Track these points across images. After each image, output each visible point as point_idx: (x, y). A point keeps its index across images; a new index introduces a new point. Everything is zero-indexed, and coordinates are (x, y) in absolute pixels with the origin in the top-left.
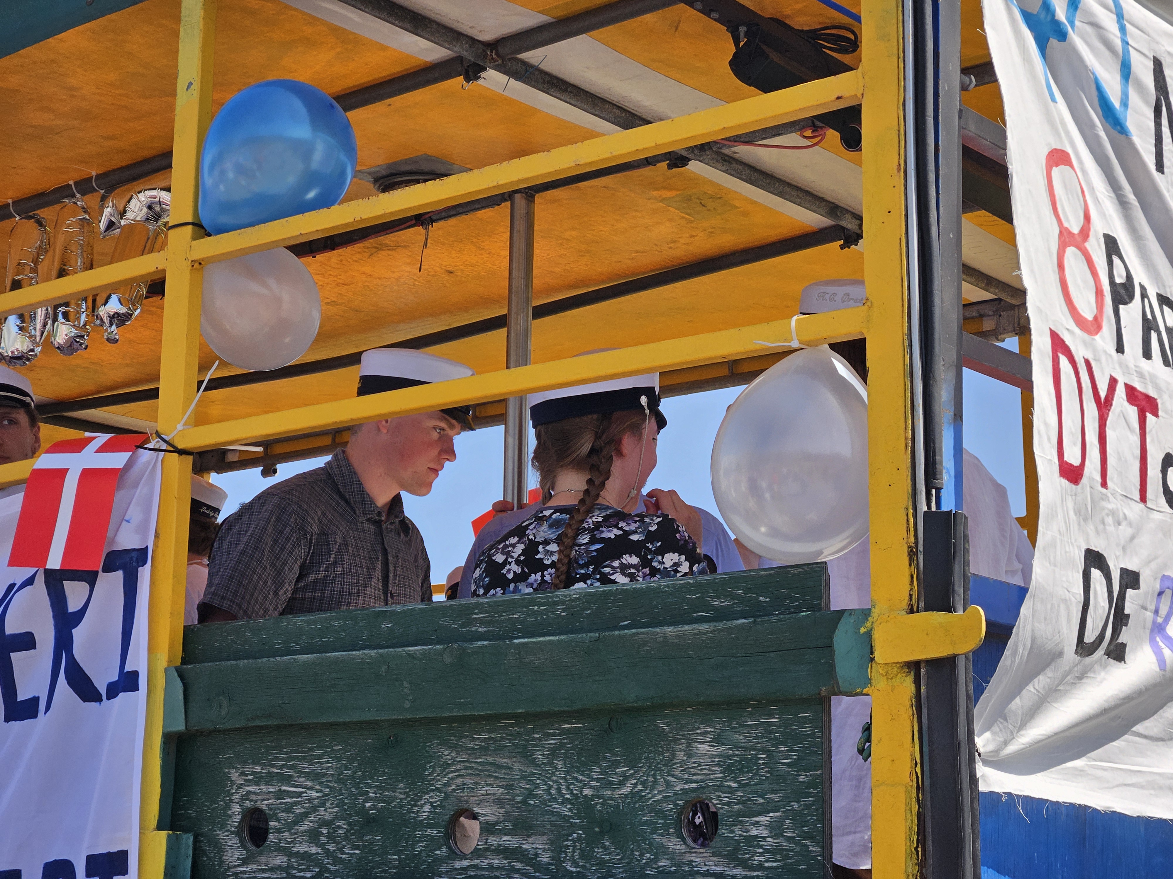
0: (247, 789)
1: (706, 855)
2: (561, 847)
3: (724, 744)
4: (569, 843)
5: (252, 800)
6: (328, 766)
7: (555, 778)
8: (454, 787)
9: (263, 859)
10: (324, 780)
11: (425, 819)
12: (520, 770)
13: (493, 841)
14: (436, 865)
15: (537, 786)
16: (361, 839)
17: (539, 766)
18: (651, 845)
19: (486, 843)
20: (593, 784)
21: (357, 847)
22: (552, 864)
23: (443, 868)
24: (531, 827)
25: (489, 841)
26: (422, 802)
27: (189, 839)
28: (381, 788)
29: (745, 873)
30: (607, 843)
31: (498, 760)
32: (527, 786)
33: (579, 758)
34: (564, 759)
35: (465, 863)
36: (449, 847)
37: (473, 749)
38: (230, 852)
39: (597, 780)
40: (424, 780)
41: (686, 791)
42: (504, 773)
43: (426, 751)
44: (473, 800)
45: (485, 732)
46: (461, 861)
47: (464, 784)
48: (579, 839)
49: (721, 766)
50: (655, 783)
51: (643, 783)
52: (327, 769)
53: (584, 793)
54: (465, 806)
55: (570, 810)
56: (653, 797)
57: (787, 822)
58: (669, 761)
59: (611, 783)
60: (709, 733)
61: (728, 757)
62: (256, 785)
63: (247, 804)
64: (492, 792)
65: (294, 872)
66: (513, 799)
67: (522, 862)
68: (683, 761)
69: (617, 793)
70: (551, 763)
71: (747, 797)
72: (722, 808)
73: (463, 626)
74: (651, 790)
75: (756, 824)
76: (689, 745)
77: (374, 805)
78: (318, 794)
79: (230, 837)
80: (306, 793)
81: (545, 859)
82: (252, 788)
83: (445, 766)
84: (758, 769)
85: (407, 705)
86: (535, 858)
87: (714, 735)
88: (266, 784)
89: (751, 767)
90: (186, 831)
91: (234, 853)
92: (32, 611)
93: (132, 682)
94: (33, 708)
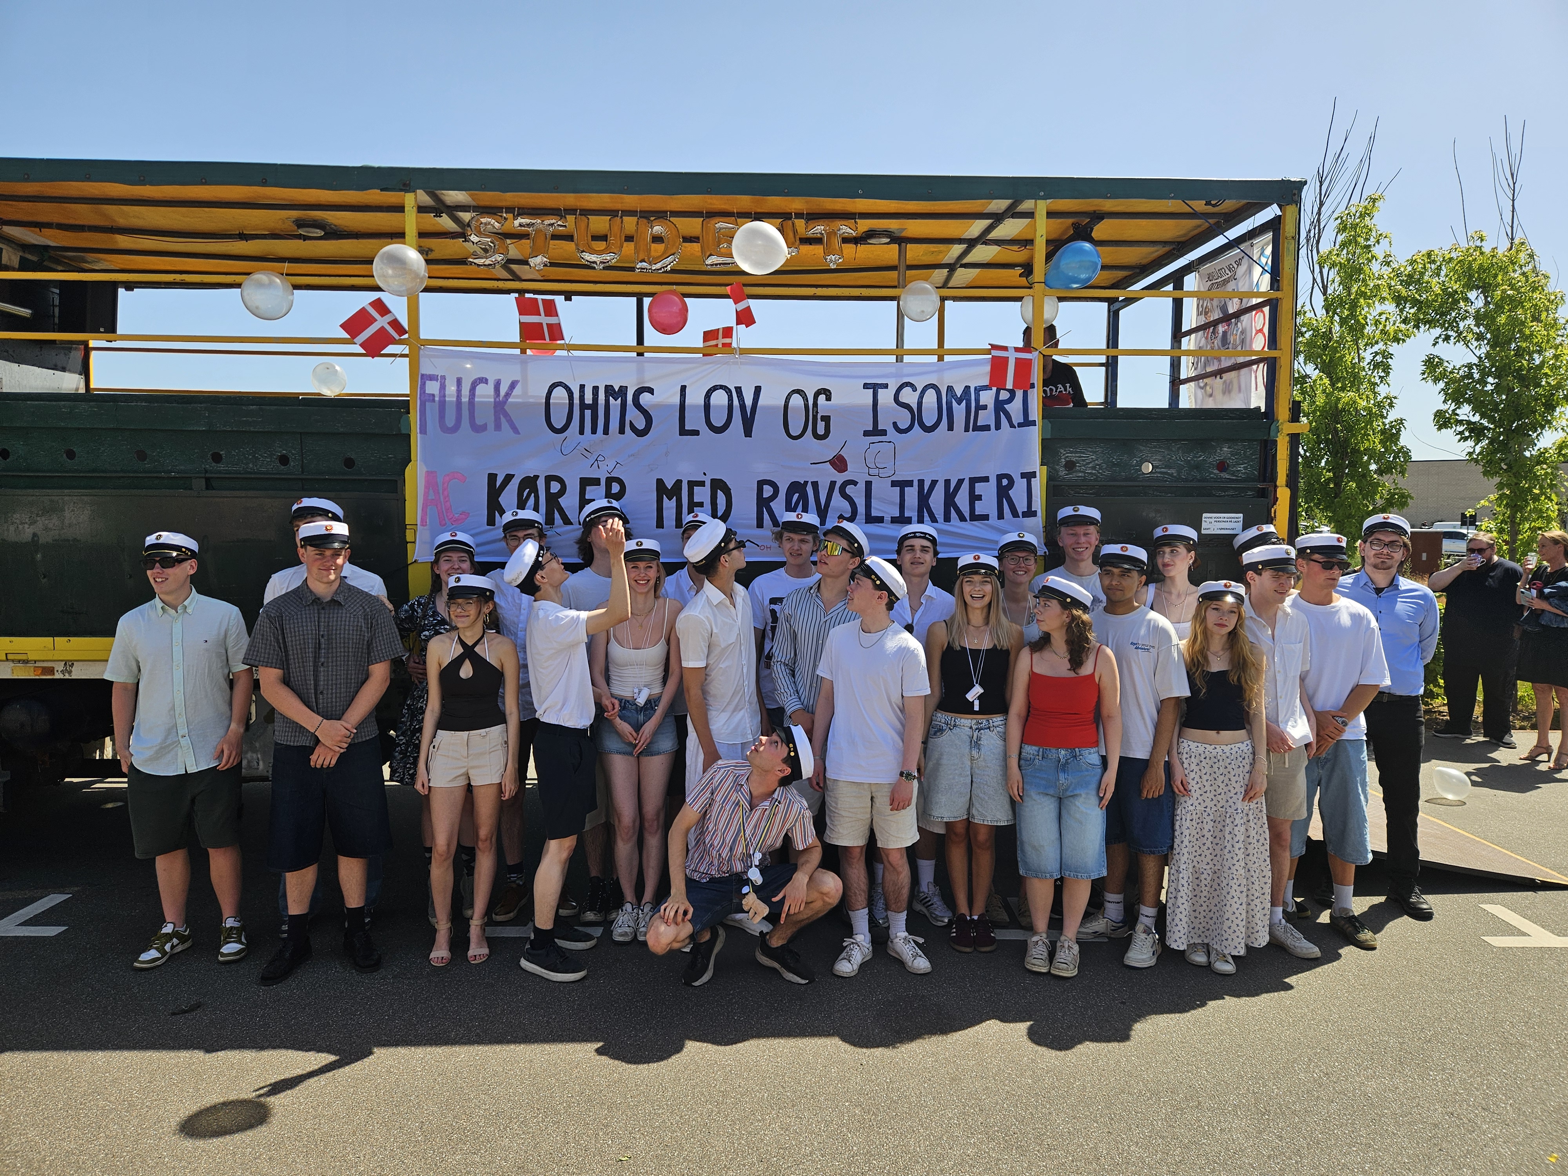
0: (1067, 455)
1: (1225, 474)
3: (1231, 449)
7: (1179, 455)
8: (1144, 456)
9: (1074, 474)
10: (1097, 453)
11: (1134, 465)
12: (1167, 453)
13: (1158, 470)
15: (1173, 457)
16: (1111, 469)
17: (1174, 452)
20: (1191, 457)
21: (1110, 472)
24: (1171, 467)
26: (1133, 460)
28: (1118, 456)
31: (1160, 450)
32: (1169, 457)
34: (1182, 450)
35: (1148, 476)
41: (1219, 459)
42: (1162, 453)
44: (1151, 460)
45: (1155, 443)
47: (1148, 456)
49: (1230, 454)
50: (1210, 457)
51: (1207, 457)
52: (1098, 450)
53: (1188, 459)
55: (1184, 463)
56: (1209, 460)
57: (1249, 467)
58: (1215, 452)
59: (1197, 457)
60: (1227, 446)
61: (1232, 452)
62: (1070, 454)
63: (1067, 459)
64: (1158, 458)
65: (1086, 477)
66: (1165, 460)
67: (1168, 475)
68: (1219, 452)
69: (1199, 459)
70: (1178, 451)
71: (1237, 461)
72: (1230, 463)
75: (1240, 467)
76: (1221, 448)
77: (1116, 460)
78: (1095, 457)
79: (1061, 468)
80: (1090, 456)
81: (1175, 475)
83: (1141, 451)
84: (1240, 455)
86: (1172, 475)
88: (1075, 454)
91: (1062, 472)
92: (987, 398)
93: (1033, 423)
94: (987, 428)
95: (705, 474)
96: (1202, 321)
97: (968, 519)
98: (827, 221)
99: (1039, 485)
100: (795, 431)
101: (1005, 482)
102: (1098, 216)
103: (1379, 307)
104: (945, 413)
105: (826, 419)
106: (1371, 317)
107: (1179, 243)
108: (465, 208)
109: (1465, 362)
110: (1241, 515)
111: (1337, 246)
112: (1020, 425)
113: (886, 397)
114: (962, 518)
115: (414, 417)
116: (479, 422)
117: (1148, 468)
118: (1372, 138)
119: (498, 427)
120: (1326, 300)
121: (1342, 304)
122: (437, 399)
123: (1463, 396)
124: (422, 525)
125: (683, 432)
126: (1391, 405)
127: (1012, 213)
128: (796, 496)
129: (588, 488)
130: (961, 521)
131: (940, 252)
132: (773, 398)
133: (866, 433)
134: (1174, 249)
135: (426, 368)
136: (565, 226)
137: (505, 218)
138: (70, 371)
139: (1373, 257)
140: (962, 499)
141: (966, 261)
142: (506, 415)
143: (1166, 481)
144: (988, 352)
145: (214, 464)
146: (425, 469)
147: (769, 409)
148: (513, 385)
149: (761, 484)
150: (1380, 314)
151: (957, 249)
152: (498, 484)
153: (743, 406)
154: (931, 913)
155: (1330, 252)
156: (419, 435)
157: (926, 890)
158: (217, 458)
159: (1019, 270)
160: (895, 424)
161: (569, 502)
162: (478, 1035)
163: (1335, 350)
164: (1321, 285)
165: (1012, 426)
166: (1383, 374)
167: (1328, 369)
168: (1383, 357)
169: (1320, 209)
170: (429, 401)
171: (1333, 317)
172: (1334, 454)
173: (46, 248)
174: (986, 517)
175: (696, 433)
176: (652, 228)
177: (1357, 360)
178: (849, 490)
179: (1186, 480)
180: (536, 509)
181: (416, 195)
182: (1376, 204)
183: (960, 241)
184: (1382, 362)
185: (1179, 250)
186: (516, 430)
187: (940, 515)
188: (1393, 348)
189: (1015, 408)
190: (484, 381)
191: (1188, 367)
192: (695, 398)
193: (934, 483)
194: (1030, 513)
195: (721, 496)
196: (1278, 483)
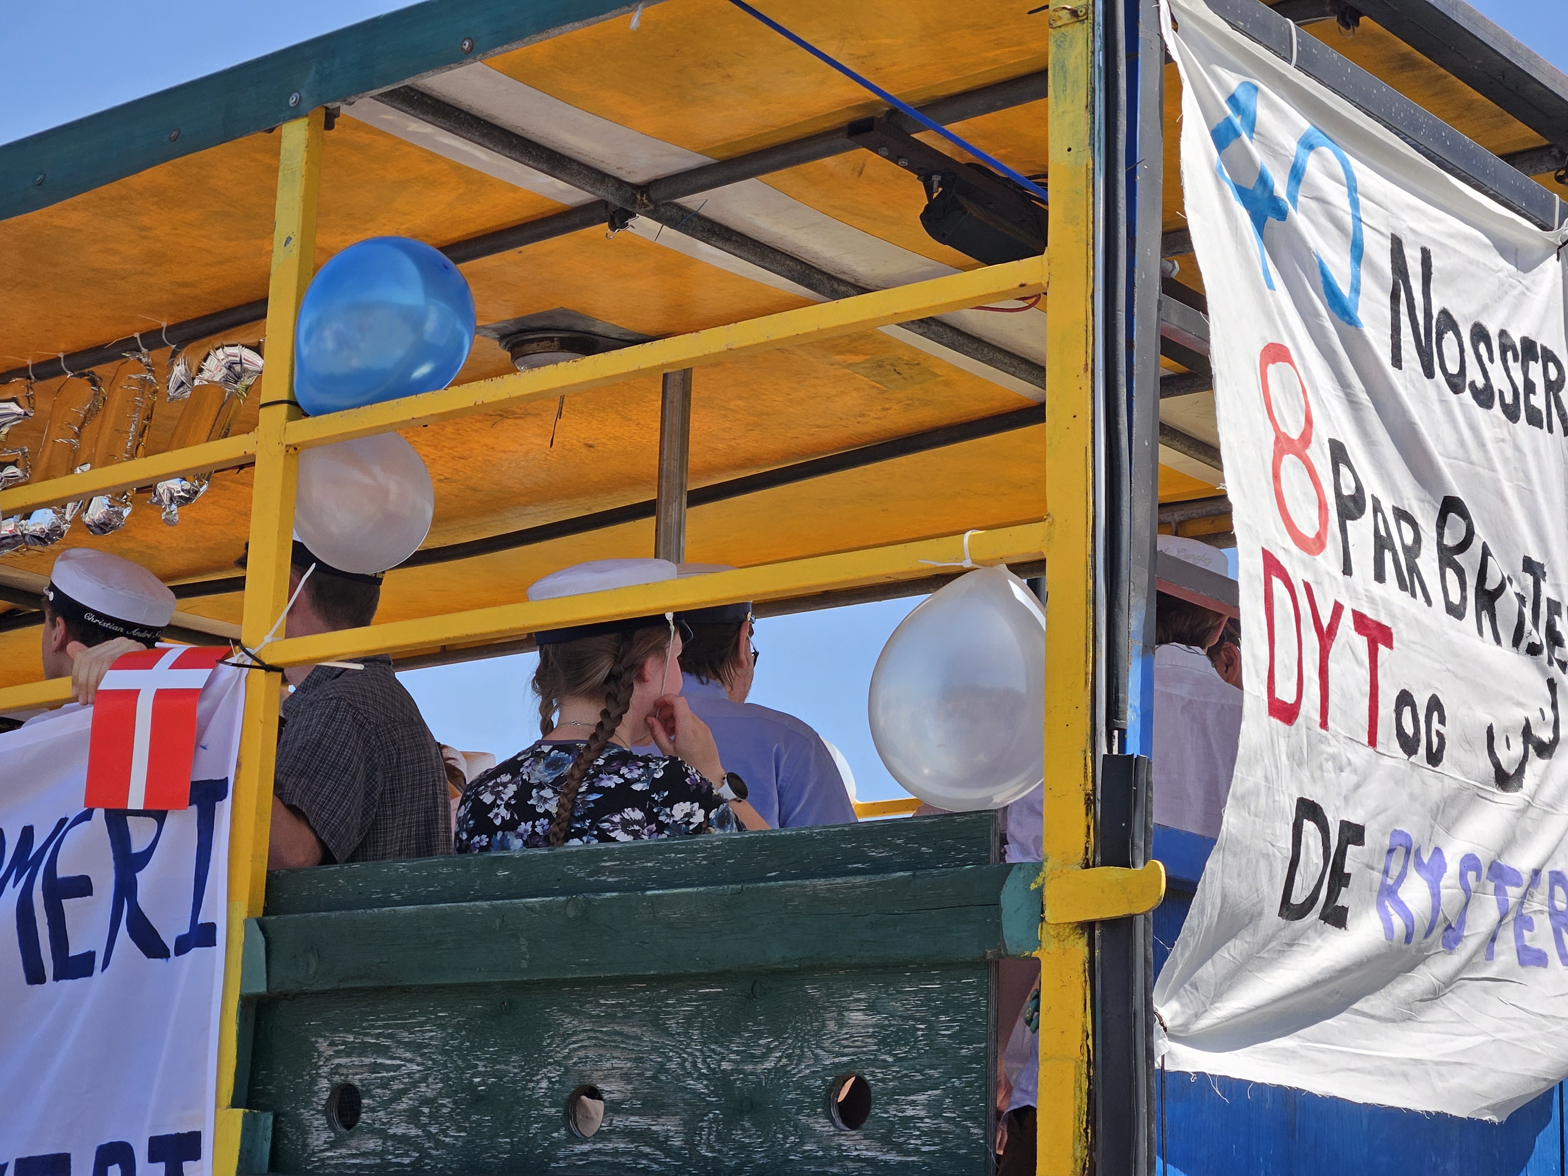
0: (337, 1061)
1: (857, 1137)
2: (695, 1129)
3: (879, 1013)
4: (704, 1124)
5: (343, 1074)
6: (431, 1034)
7: (689, 1050)
8: (575, 1059)
9: (354, 1143)
10: (426, 1051)
11: (542, 1097)
12: (650, 1041)
13: (619, 1121)
14: (553, 1150)
15: (670, 1059)
16: (467, 1119)
17: (672, 1035)
18: (796, 1127)
19: (610, 1125)
20: (733, 1057)
21: (464, 1129)
22: (685, 1149)
23: (561, 1153)
24: (663, 1106)
25: (614, 1122)
26: (539, 1077)
27: (267, 1119)
28: (492, 1061)
29: (900, 1158)
30: (747, 1125)
31: (626, 1029)
32: (659, 1060)
33: (718, 1028)
34: (701, 1028)
35: (586, 1147)
36: (568, 1129)
37: (598, 1016)
38: (316, 1133)
39: (737, 1053)
40: (542, 1051)
41: (836, 1066)
42: (633, 1044)
43: (545, 1019)
44: (596, 1075)
45: (612, 997)
46: (582, 1144)
47: (587, 1057)
48: (715, 1120)
49: (876, 1037)
50: (801, 1057)
51: (789, 1057)
52: (431, 1038)
53: (722, 1068)
54: (587, 1082)
55: (706, 1087)
56: (799, 1072)
57: (948, 1100)
58: (819, 1031)
59: (753, 1056)
60: (863, 999)
61: (883, 1027)
62: (347, 1057)
63: (337, 1078)
64: (619, 1066)
65: (390, 1157)
66: (642, 1074)
67: (650, 1146)
68: (834, 1032)
69: (760, 1068)
70: (686, 1034)
71: (904, 1072)
72: (876, 1085)
73: (590, 875)
74: (797, 1065)
75: (913, 1103)
76: (840, 1014)
77: (483, 1080)
78: (420, 1068)
79: (316, 1116)
80: (405, 1065)
81: (677, 1142)
82: (343, 1061)
83: (566, 1036)
84: (916, 1042)
85: (524, 964)
86: (666, 1142)
87: (868, 1003)
88: (359, 1056)
89: (908, 1039)
90: (265, 1109)
91: (320, 1136)
93: (207, 936)
94: (89, 964)
112: (180, 946)
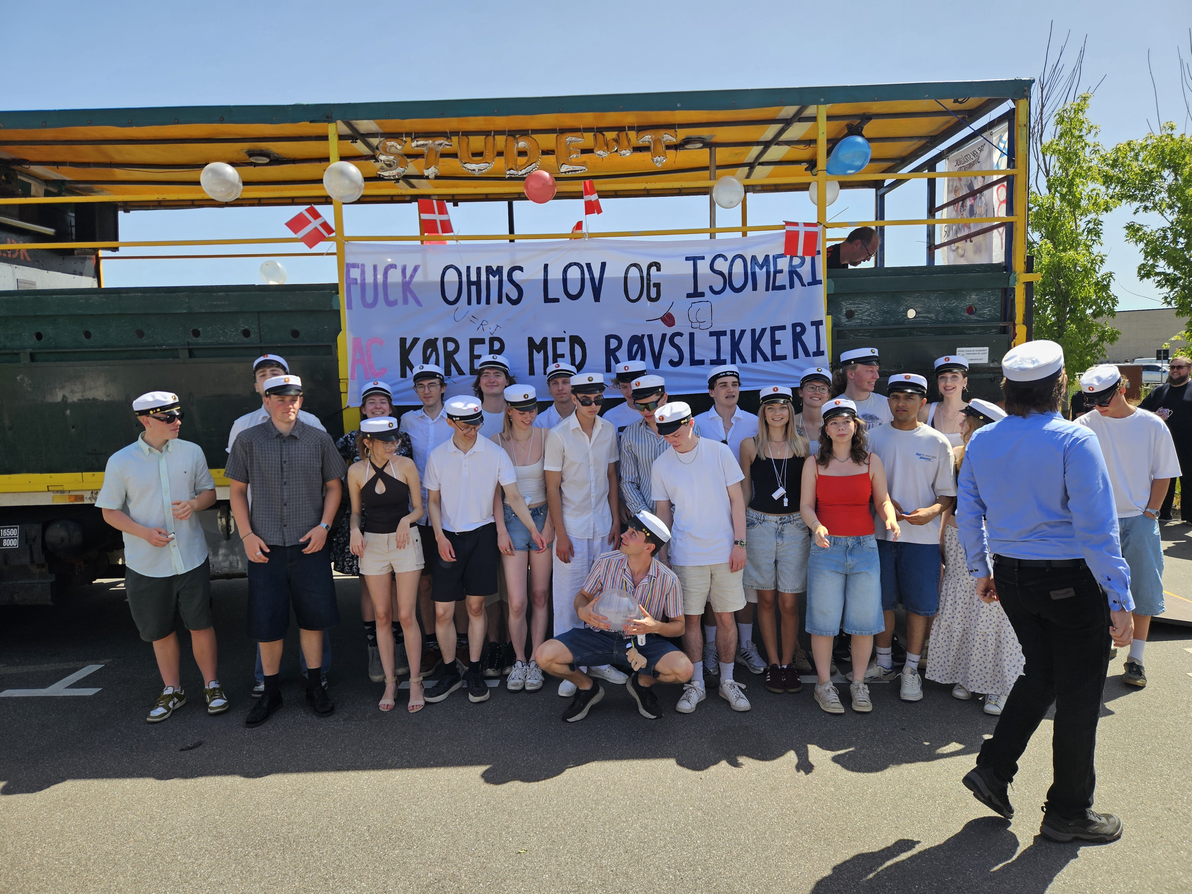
0: (847, 306)
1: (973, 316)
4: (940, 315)
6: (873, 301)
7: (936, 303)
8: (909, 305)
9: (853, 321)
10: (871, 304)
11: (901, 311)
12: (927, 301)
13: (920, 315)
15: (932, 304)
17: (932, 300)
21: (882, 317)
22: (936, 319)
24: (930, 312)
26: (900, 308)
28: (888, 305)
29: (982, 319)
30: (950, 314)
31: (921, 299)
32: (929, 304)
34: (939, 299)
37: (915, 297)
39: (947, 303)
42: (923, 302)
45: (918, 294)
49: (977, 300)
51: (959, 303)
53: (944, 305)
55: (940, 309)
56: (961, 306)
57: (992, 310)
58: (965, 299)
61: (979, 298)
62: (850, 305)
63: (848, 309)
64: (920, 306)
65: (863, 323)
66: (925, 307)
67: (928, 319)
68: (968, 299)
69: (952, 305)
70: (935, 300)
71: (983, 305)
72: (978, 307)
75: (985, 310)
76: (970, 296)
77: (886, 309)
78: (870, 307)
79: (843, 316)
80: (866, 306)
83: (907, 301)
84: (986, 300)
86: (931, 318)
87: (976, 294)
88: (853, 305)
91: (844, 320)
92: (783, 264)
93: (820, 282)
94: (783, 287)
95: (565, 332)
96: (953, 197)
97: (770, 358)
98: (653, 131)
99: (826, 331)
100: (633, 296)
101: (798, 329)
102: (867, 118)
103: (1091, 185)
104: (750, 278)
105: (657, 286)
106: (1085, 194)
107: (932, 137)
108: (374, 135)
109: (1161, 227)
110: (987, 348)
111: (1057, 138)
112: (810, 284)
113: (703, 267)
114: (766, 359)
115: (343, 296)
116: (391, 298)
117: (911, 314)
118: (1082, 52)
119: (406, 302)
120: (1048, 181)
121: (1062, 184)
122: (359, 281)
123: (1159, 253)
124: (352, 379)
125: (547, 300)
126: (1102, 261)
127: (798, 117)
128: (636, 346)
129: (476, 346)
130: (765, 361)
131: (742, 153)
132: (615, 272)
133: (689, 296)
134: (928, 142)
135: (350, 259)
136: (451, 145)
137: (405, 142)
138: (86, 275)
139: (1086, 144)
140: (765, 344)
141: (763, 159)
142: (411, 292)
143: (927, 323)
144: (783, 227)
145: (194, 338)
146: (352, 337)
147: (614, 280)
148: (416, 269)
149: (608, 338)
150: (1092, 191)
151: (756, 150)
152: (408, 345)
153: (592, 279)
154: (750, 664)
155: (1051, 143)
156: (346, 310)
157: (745, 647)
158: (196, 333)
159: (805, 166)
160: (711, 288)
161: (462, 358)
162: (408, 761)
163: (1057, 219)
164: (1044, 170)
165: (803, 285)
166: (1094, 238)
167: (1052, 235)
168: (1094, 224)
169: (1042, 110)
170: (353, 284)
171: (1055, 194)
172: (1057, 302)
173: (63, 182)
174: (784, 358)
175: (557, 300)
176: (518, 143)
177: (1074, 227)
178: (677, 340)
179: (943, 322)
180: (437, 363)
181: (336, 124)
182: (1087, 102)
183: (758, 143)
184: (1094, 228)
185: (931, 143)
186: (419, 303)
187: (748, 357)
188: (1104, 217)
189: (805, 271)
190: (393, 266)
191: (941, 235)
192: (556, 274)
193: (743, 332)
194: (819, 353)
195: (578, 349)
196: (1016, 322)
